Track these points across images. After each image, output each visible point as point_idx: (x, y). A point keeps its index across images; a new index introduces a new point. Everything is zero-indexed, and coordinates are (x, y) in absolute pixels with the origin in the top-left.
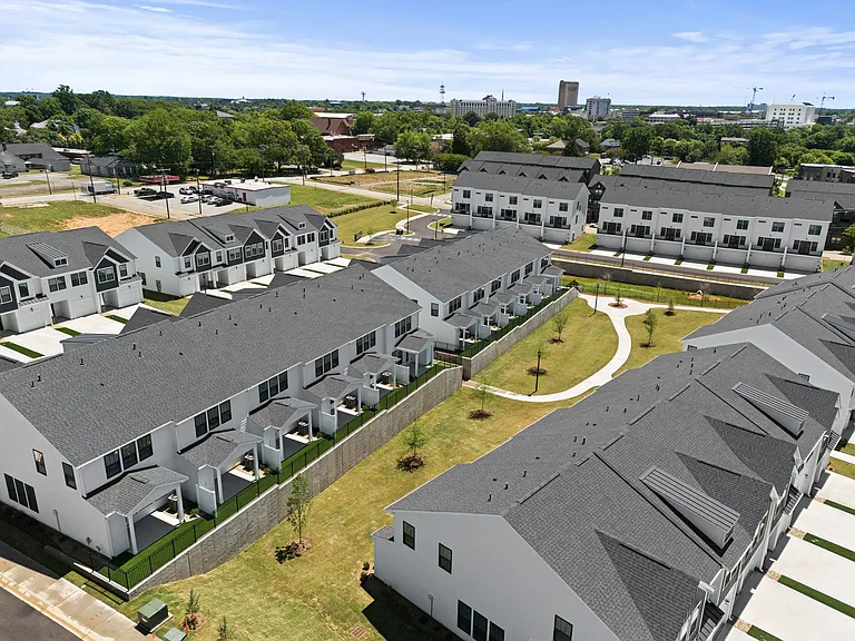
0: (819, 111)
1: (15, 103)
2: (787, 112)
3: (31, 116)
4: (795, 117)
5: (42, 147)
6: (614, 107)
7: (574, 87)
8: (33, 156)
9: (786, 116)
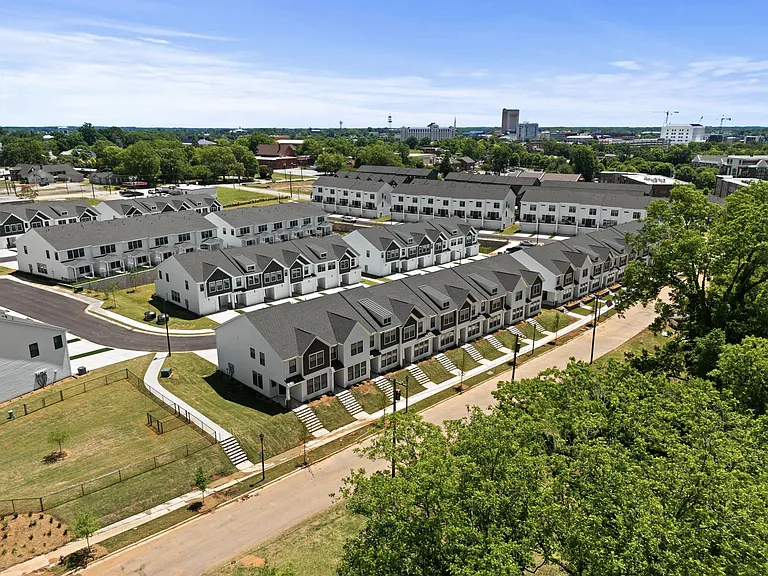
0: (708, 129)
1: (49, 137)
2: (677, 132)
3: (61, 146)
4: (684, 135)
5: (66, 167)
6: (541, 130)
7: (515, 114)
8: (59, 173)
9: (677, 135)
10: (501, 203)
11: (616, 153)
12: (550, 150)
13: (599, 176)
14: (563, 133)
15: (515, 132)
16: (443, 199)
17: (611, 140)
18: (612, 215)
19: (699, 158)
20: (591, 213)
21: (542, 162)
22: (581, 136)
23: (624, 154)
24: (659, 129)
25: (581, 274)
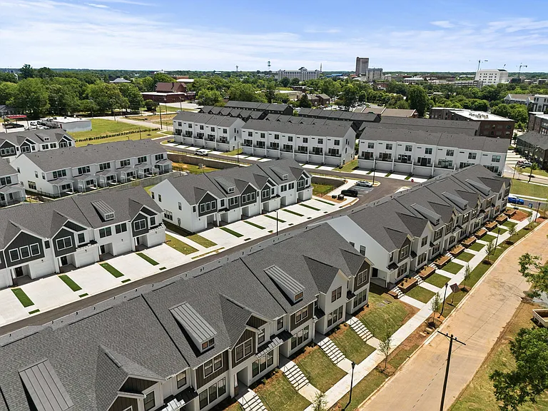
0: (511, 75)
2: (488, 76)
4: (493, 78)
6: (384, 74)
7: (366, 61)
9: (488, 78)
10: (341, 140)
11: (442, 92)
12: (391, 88)
13: (431, 112)
14: (402, 76)
15: (365, 75)
16: (287, 135)
17: (437, 81)
18: (448, 154)
19: (510, 97)
20: (426, 153)
21: (384, 99)
22: (415, 78)
23: (449, 92)
24: (474, 74)
25: (420, 244)
